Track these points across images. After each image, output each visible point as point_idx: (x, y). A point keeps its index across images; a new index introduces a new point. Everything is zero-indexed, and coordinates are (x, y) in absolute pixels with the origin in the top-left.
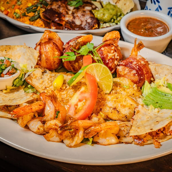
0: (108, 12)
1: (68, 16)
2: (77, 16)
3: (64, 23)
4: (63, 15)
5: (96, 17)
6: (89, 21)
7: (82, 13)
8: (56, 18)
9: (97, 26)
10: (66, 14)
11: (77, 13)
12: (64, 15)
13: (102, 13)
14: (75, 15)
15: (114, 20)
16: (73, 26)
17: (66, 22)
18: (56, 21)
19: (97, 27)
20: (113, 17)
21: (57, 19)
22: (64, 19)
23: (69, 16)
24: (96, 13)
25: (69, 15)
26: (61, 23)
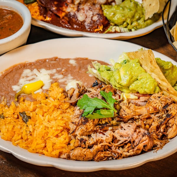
0: (122, 12)
1: (72, 6)
2: (83, 9)
3: (63, 14)
4: (66, 3)
5: (104, 15)
6: (96, 18)
7: (89, 6)
8: (54, 6)
9: (101, 28)
10: (70, 3)
11: (84, 5)
12: (68, 4)
13: (112, 12)
14: (81, 7)
15: (128, 24)
16: (73, 21)
17: (66, 13)
18: (53, 10)
19: (102, 30)
20: (126, 19)
21: (54, 9)
22: (64, 9)
23: (74, 6)
24: (106, 10)
25: (74, 4)
26: (58, 14)
